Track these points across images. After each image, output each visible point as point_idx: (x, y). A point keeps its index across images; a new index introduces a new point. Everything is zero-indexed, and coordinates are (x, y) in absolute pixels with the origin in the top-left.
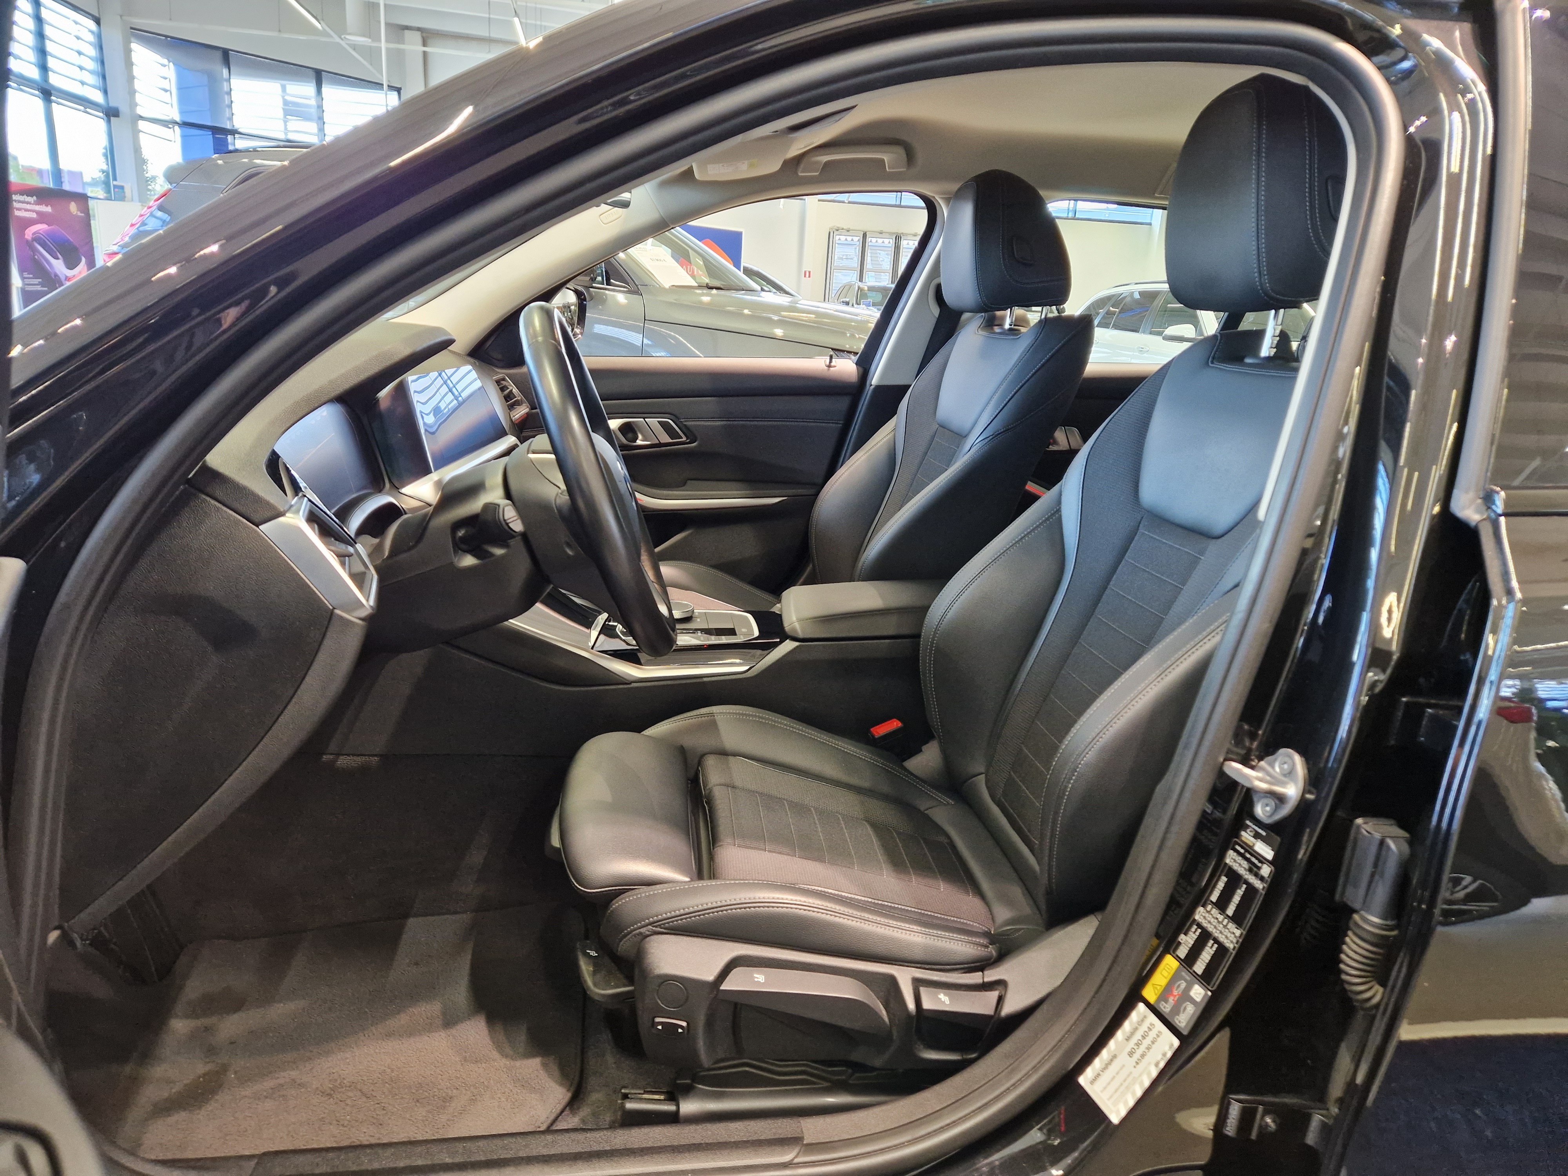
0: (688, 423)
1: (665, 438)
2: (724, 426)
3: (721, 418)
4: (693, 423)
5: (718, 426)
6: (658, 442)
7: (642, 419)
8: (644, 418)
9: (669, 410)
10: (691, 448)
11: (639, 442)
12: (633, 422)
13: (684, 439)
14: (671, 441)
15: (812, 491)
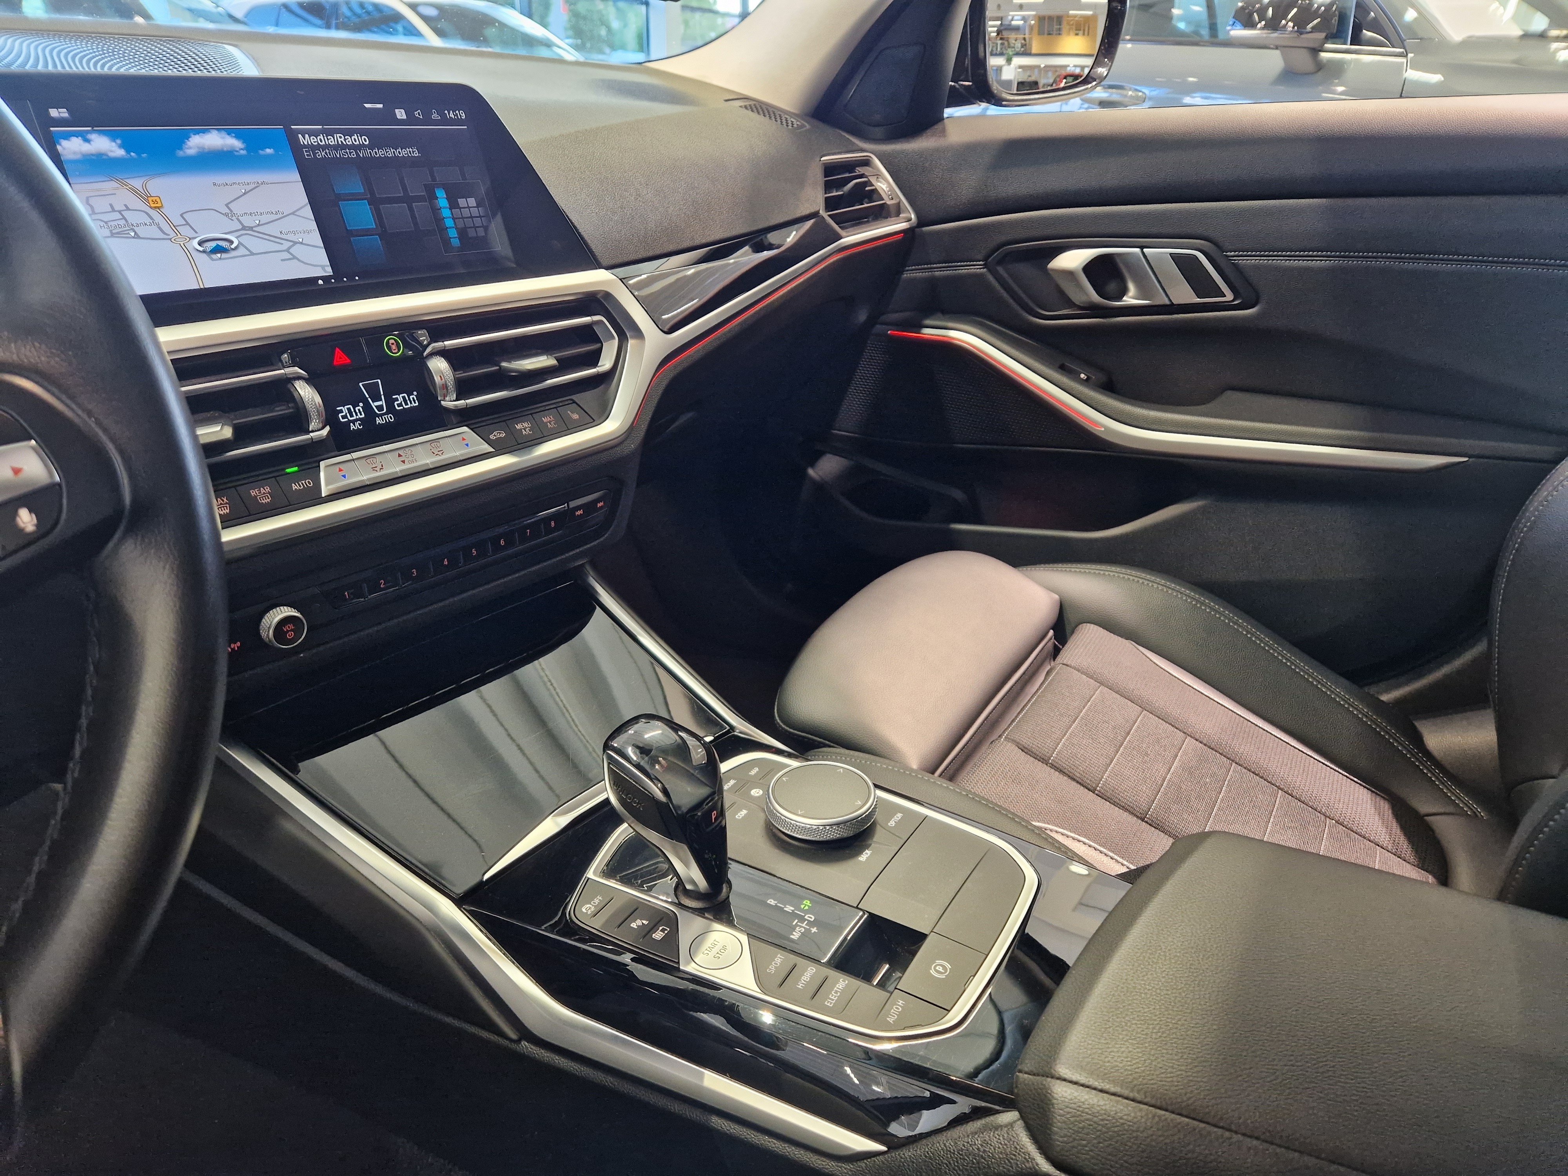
0: (1243, 262)
1: (1184, 294)
2: (1331, 270)
3: (1325, 248)
4: (1253, 261)
5: (1321, 270)
6: (1167, 302)
7: (1137, 250)
8: (1142, 248)
9: (1200, 231)
10: (1244, 318)
11: (1130, 300)
12: (1119, 255)
13: (1229, 296)
14: (1198, 300)
15: (1544, 451)
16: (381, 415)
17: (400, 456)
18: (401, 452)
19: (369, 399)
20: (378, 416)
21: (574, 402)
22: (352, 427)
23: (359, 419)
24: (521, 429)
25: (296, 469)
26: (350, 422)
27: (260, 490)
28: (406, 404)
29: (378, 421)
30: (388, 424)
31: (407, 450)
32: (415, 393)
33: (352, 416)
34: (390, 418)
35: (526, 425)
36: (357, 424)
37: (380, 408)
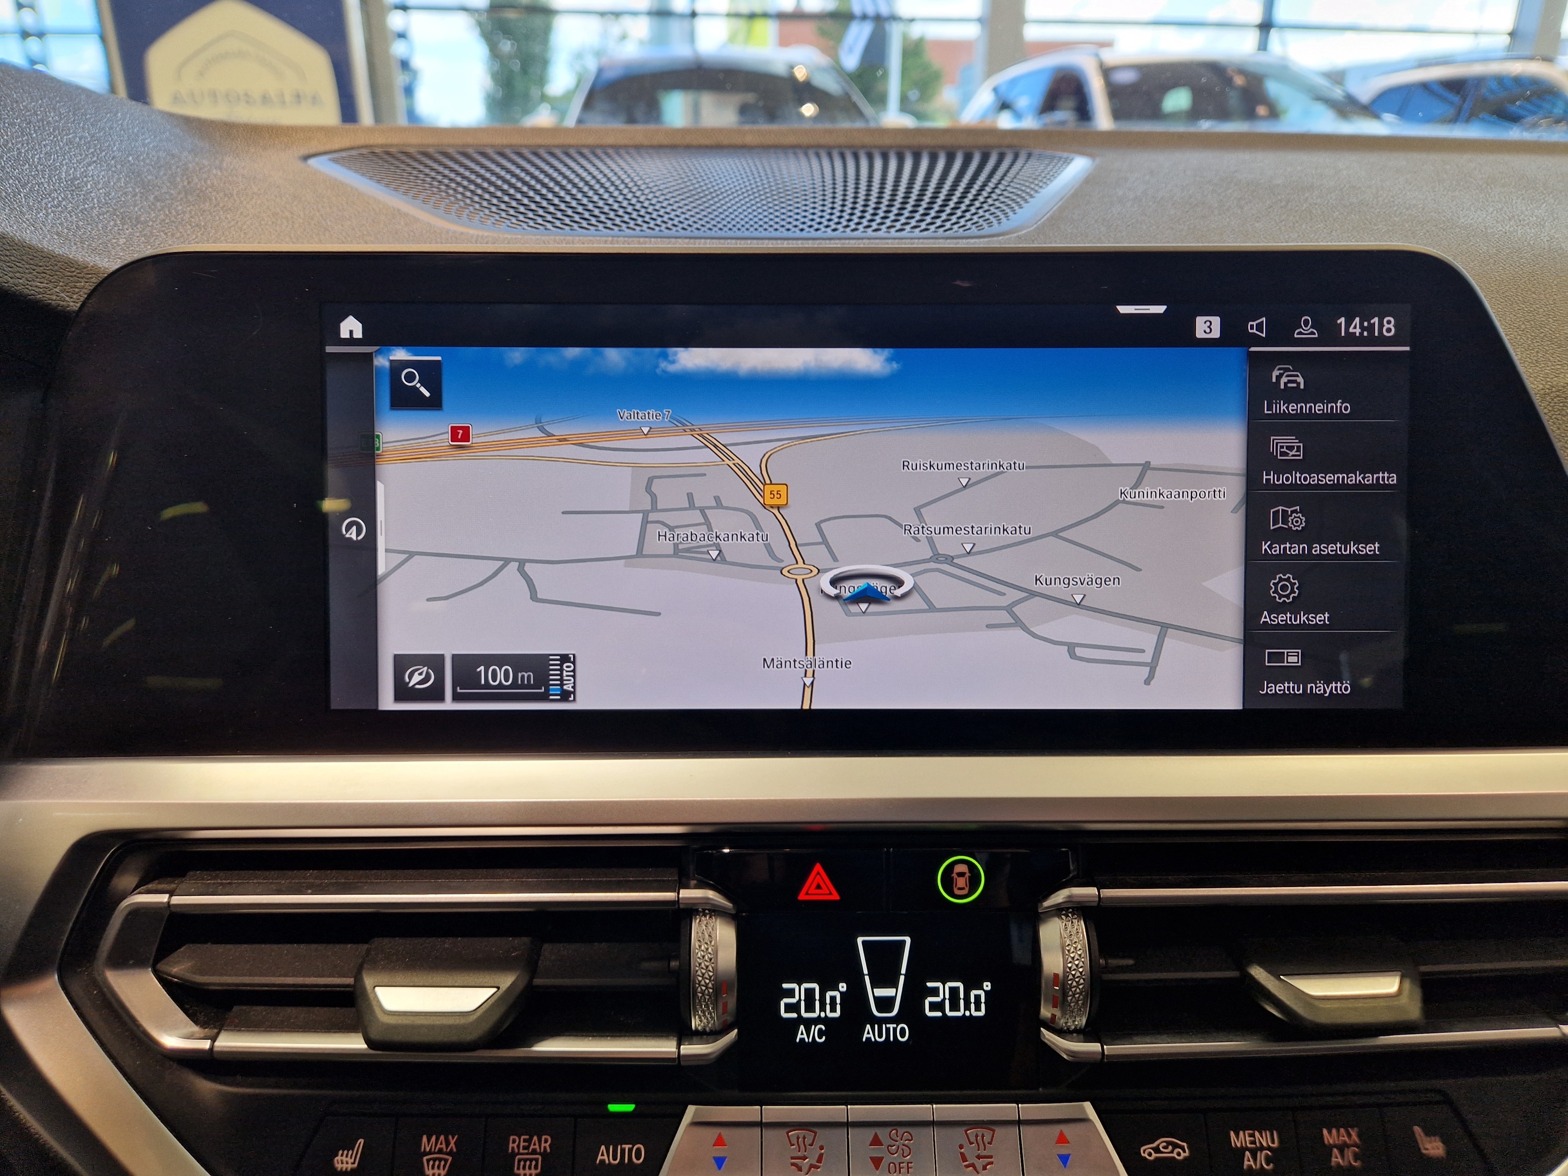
16: (881, 1021)
17: (876, 1141)
18: (883, 1133)
19: (867, 978)
20: (874, 1020)
21: (1448, 1101)
22: (801, 1034)
23: (826, 1021)
24: (1243, 1149)
25: (630, 1108)
26: (800, 1020)
27: (529, 1141)
28: (955, 1007)
29: (869, 1033)
30: (891, 1046)
31: (901, 1130)
32: (987, 986)
33: (810, 1008)
34: (902, 1033)
35: (1265, 1139)
36: (815, 1029)
37: (885, 1004)
